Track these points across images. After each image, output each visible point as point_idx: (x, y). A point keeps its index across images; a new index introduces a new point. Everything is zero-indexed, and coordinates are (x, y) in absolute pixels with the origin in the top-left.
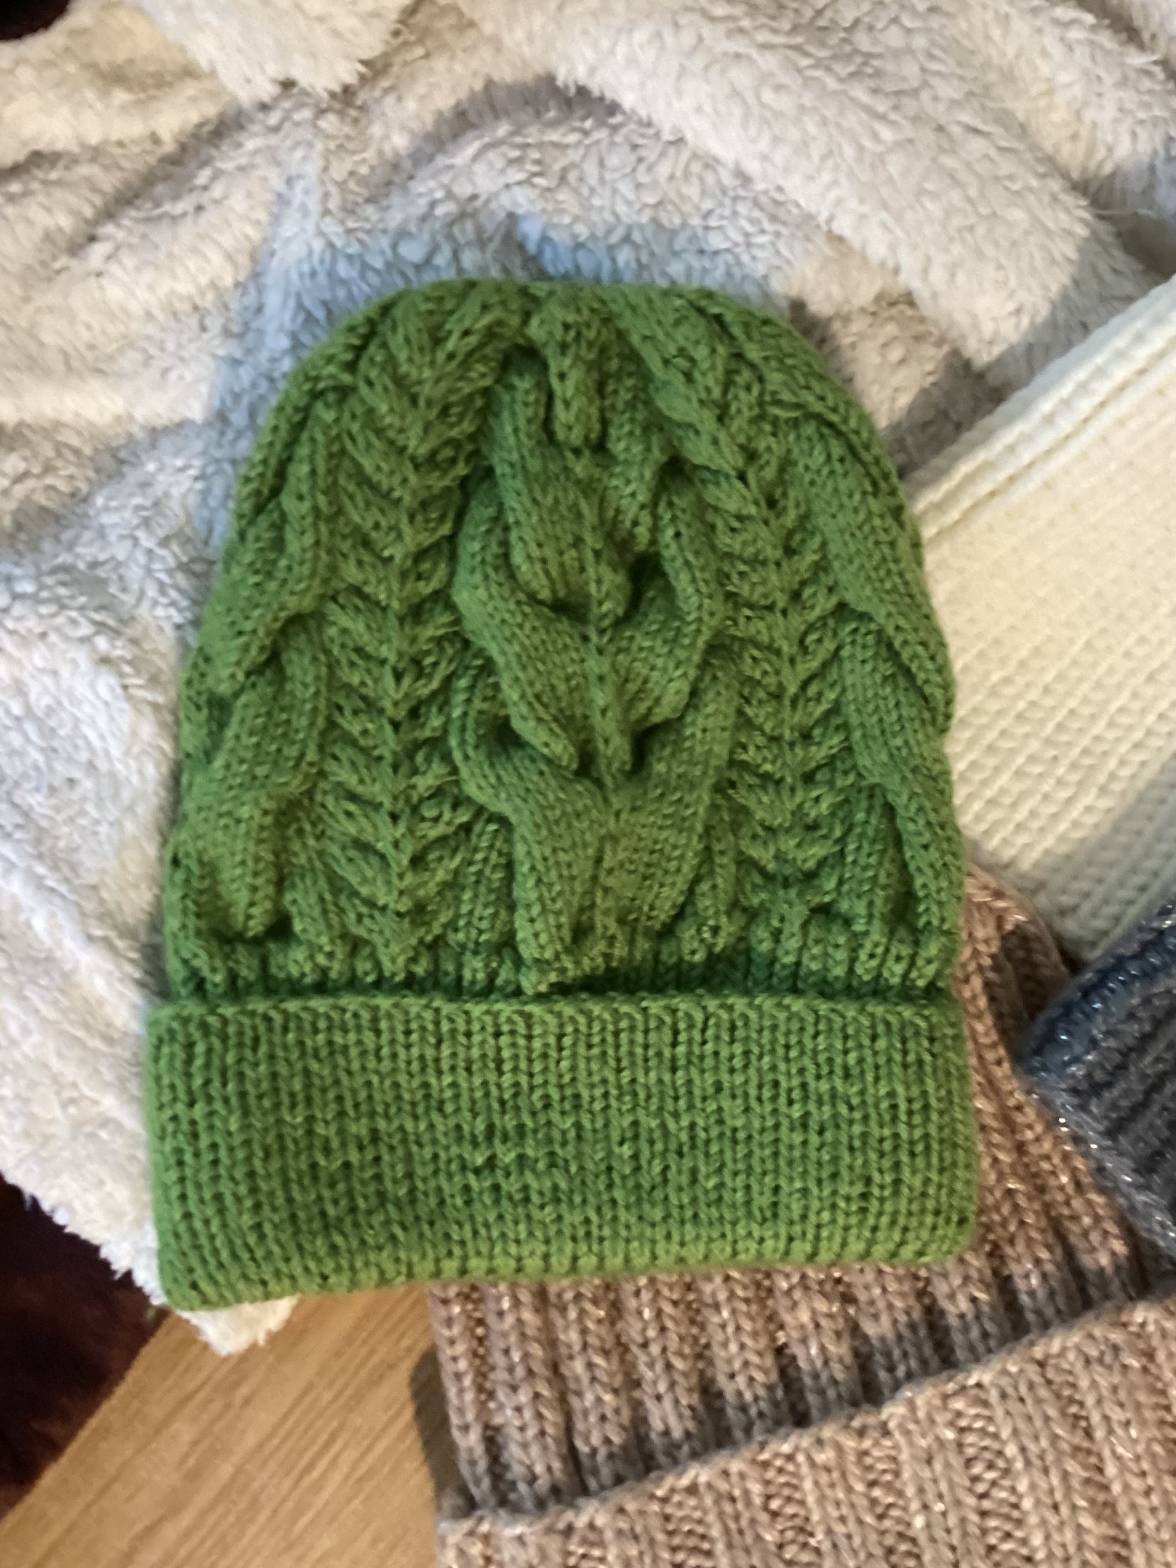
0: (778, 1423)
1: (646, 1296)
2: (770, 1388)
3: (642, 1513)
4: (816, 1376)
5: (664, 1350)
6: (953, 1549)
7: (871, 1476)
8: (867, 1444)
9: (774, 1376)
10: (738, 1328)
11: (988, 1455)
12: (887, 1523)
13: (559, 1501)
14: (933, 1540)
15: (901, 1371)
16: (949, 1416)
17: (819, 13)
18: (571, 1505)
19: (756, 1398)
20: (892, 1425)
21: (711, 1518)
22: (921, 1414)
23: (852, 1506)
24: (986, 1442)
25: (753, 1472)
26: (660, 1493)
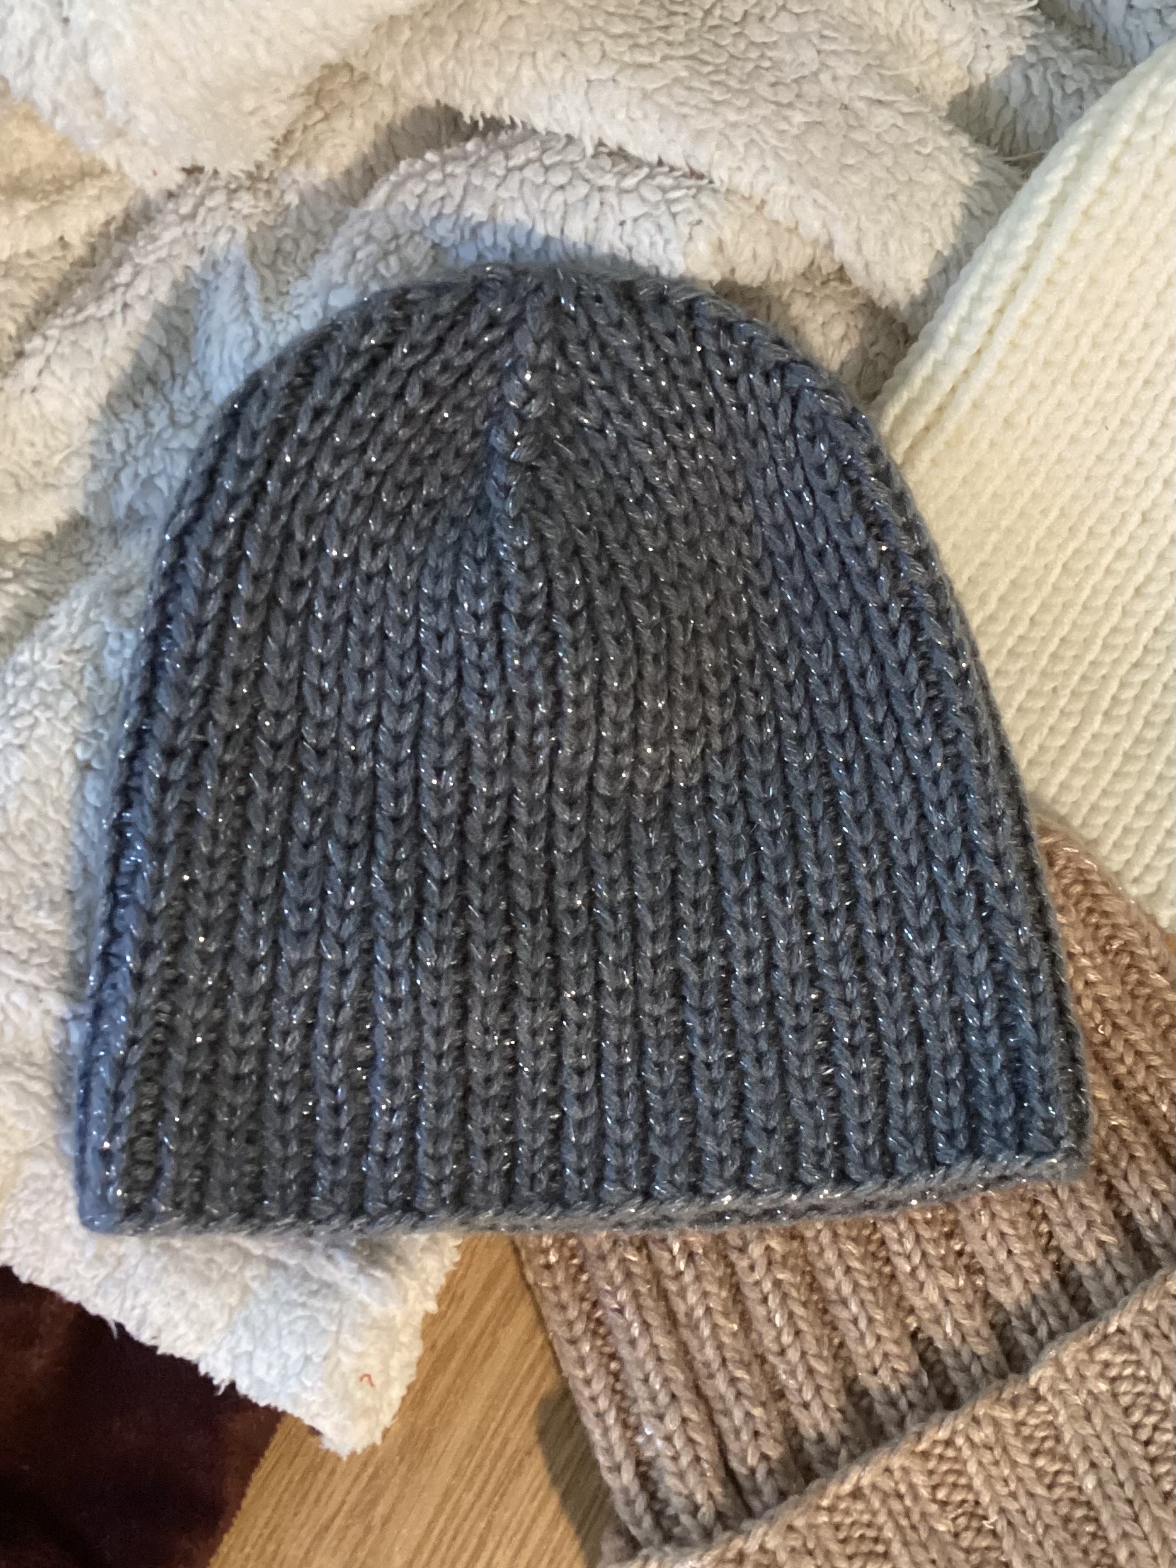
0: (930, 1410)
1: (773, 1302)
2: (915, 1376)
3: (811, 1526)
4: (957, 1354)
5: (803, 1354)
6: (1130, 1502)
7: (1032, 1447)
8: (1022, 1413)
9: (915, 1361)
10: (871, 1320)
11: (1143, 1401)
12: (1058, 1492)
13: (726, 1528)
14: (1107, 1498)
15: (1043, 1331)
16: (1097, 1368)
17: (708, 13)
18: (738, 1532)
19: (903, 1389)
20: (1043, 1389)
21: (882, 1518)
22: (1070, 1372)
23: (1020, 1480)
24: (1141, 1387)
25: (915, 1465)
26: (825, 1503)
